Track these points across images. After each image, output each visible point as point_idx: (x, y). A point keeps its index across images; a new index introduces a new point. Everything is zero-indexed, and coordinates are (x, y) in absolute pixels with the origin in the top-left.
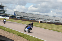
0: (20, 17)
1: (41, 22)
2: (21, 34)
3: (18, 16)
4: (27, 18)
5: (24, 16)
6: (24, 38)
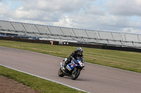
0: (8, 34)
1: (56, 43)
3: (3, 30)
4: (23, 34)
5: (17, 32)
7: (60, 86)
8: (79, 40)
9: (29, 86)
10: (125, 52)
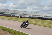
0: (3, 14)
1: (21, 17)
2: (4, 28)
3: (1, 12)
4: (9, 14)
5: (6, 13)
6: (6, 32)
7: (23, 33)
8: (29, 16)
9: (11, 33)
10: (46, 20)
